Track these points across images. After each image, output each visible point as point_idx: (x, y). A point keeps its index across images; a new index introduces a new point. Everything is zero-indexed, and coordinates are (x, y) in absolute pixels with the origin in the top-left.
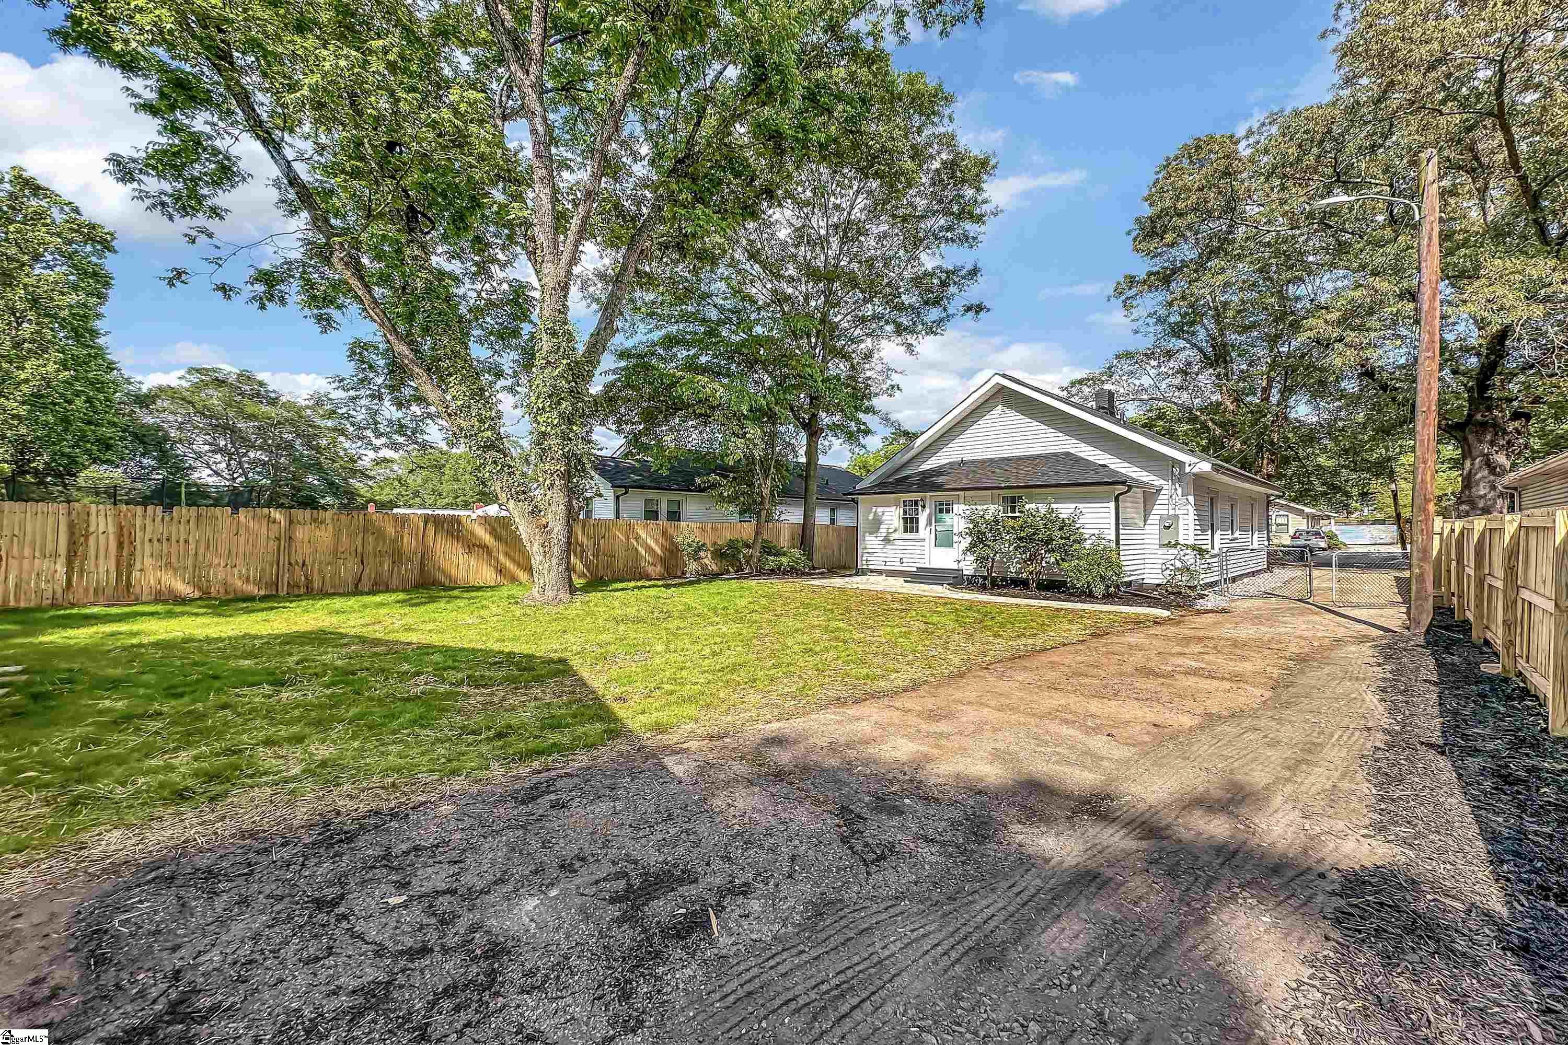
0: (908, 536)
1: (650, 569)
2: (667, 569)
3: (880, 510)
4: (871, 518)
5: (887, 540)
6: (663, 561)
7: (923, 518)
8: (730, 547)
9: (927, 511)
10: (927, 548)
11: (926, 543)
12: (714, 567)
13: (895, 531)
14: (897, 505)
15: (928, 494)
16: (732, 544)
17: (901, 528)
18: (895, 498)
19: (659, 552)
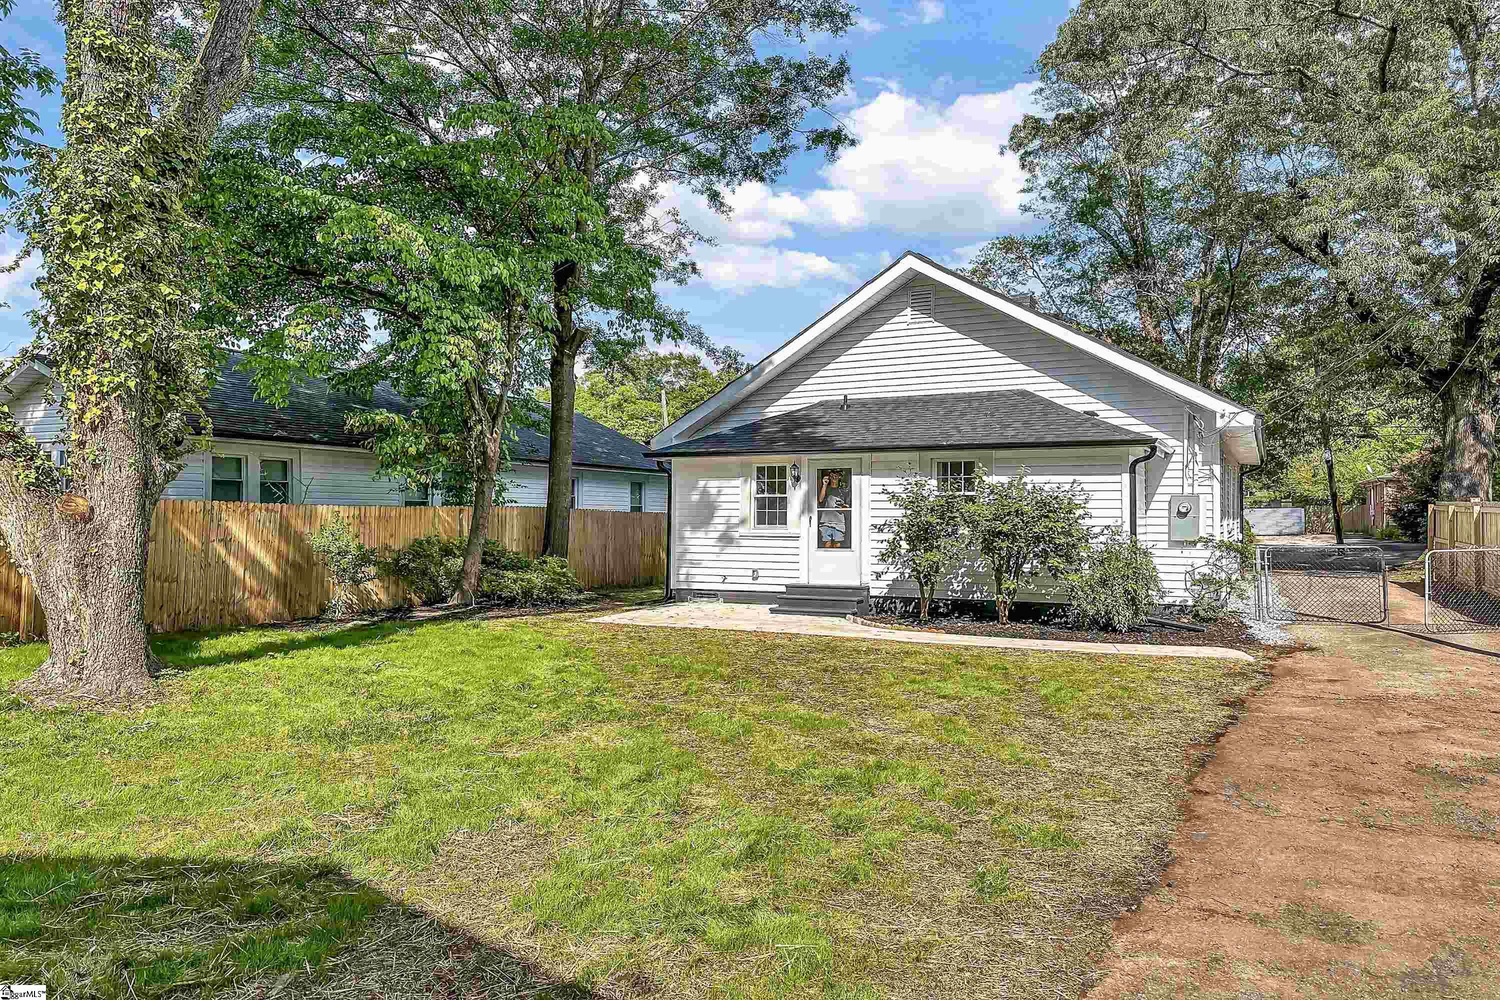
0: (766, 530)
1: (252, 605)
2: (288, 603)
3: (713, 485)
4: (695, 498)
5: (726, 539)
6: (282, 587)
7: (796, 496)
8: (417, 555)
9: (804, 486)
10: (803, 551)
11: (802, 543)
12: (383, 597)
13: (743, 522)
14: (742, 474)
15: (805, 457)
16: (418, 549)
17: (752, 520)
18: (743, 465)
19: (273, 568)
